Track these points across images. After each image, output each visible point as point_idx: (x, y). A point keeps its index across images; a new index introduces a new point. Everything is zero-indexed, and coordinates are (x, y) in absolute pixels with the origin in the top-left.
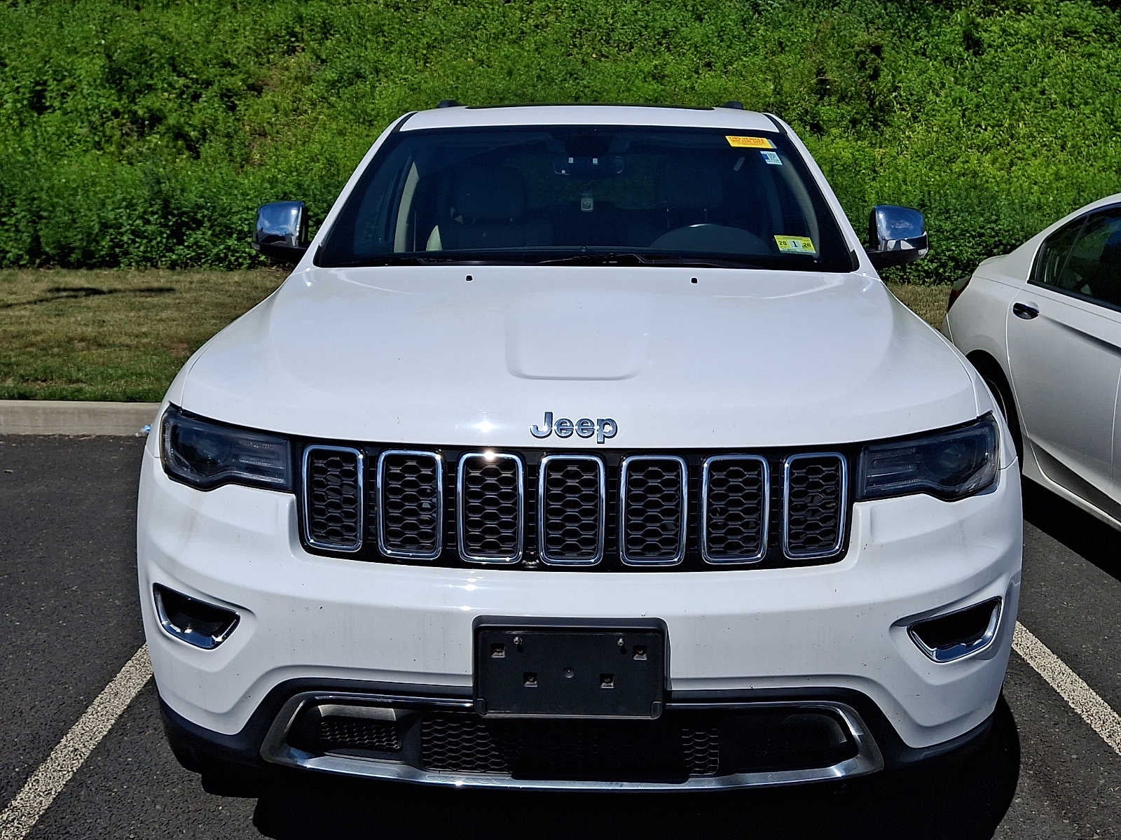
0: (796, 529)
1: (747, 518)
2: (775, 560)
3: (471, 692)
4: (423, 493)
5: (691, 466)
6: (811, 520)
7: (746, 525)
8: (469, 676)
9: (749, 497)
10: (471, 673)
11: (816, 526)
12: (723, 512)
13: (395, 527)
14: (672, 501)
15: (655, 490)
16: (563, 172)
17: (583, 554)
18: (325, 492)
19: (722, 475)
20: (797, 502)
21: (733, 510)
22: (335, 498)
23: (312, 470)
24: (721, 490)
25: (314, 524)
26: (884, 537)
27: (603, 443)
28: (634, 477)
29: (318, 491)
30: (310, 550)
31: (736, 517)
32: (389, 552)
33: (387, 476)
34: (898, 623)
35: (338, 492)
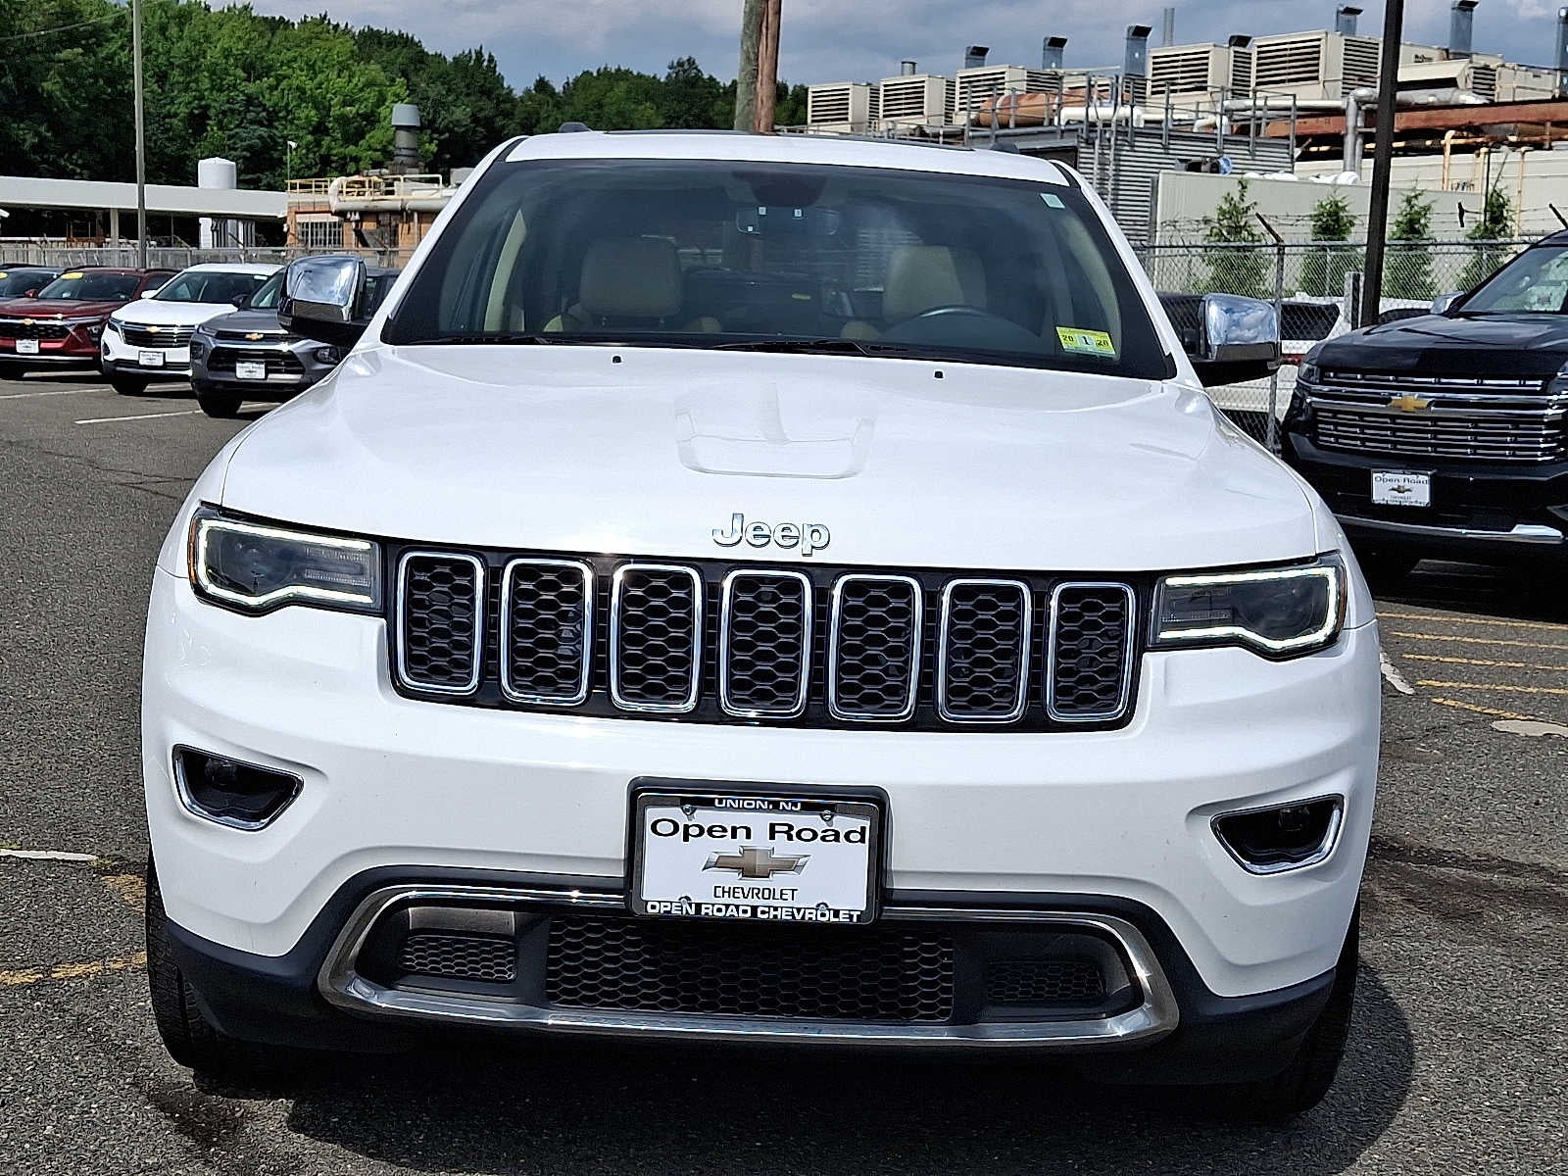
0: (1064, 682)
1: (1001, 664)
2: (1035, 722)
3: (621, 885)
4: (563, 616)
5: (928, 592)
6: (1085, 672)
7: (999, 673)
8: (619, 860)
9: (1003, 635)
10: (623, 857)
11: (1092, 681)
12: (968, 653)
13: (524, 662)
14: (900, 637)
15: (878, 621)
16: (750, 229)
17: (779, 703)
18: (427, 614)
19: (967, 606)
20: (1066, 645)
21: (981, 653)
22: (441, 624)
23: (412, 584)
24: (966, 625)
25: (411, 659)
26: (1183, 698)
27: (810, 555)
28: (850, 603)
29: (418, 614)
30: (405, 692)
31: (984, 663)
32: (515, 694)
33: (516, 593)
34: (1197, 811)
35: (447, 615)
